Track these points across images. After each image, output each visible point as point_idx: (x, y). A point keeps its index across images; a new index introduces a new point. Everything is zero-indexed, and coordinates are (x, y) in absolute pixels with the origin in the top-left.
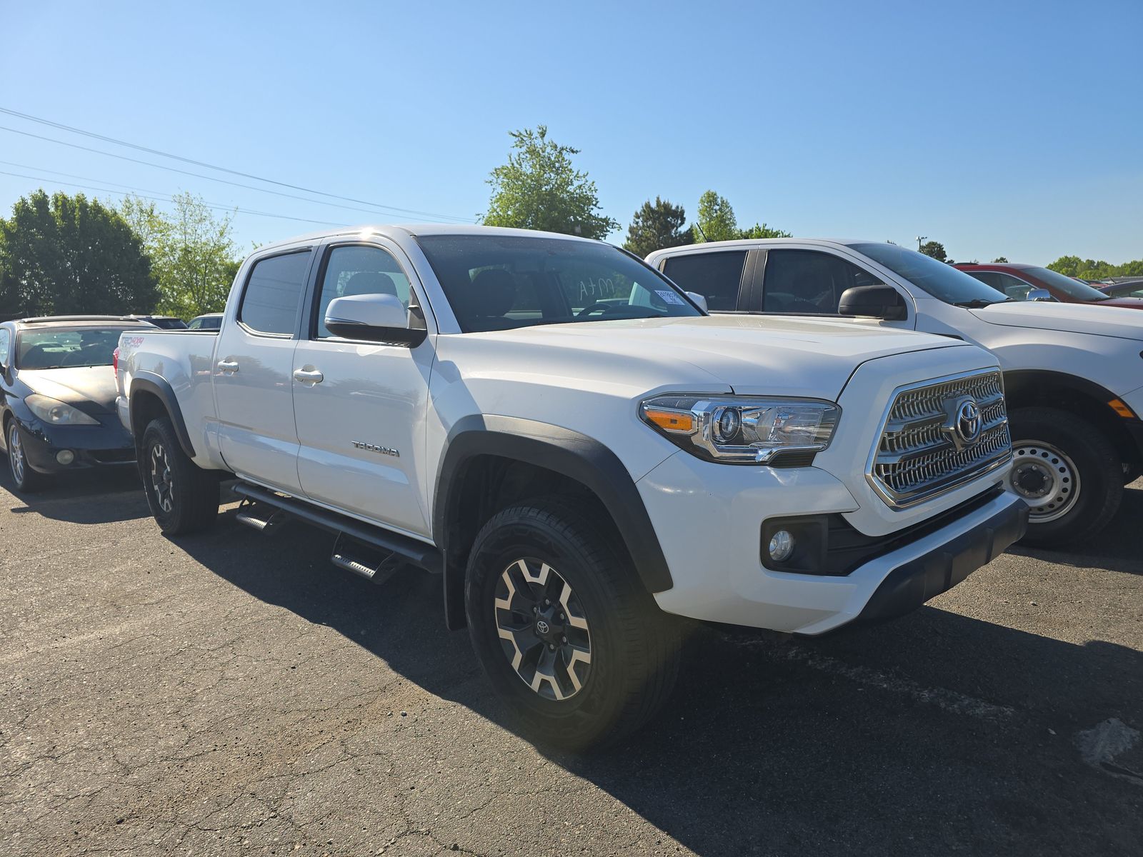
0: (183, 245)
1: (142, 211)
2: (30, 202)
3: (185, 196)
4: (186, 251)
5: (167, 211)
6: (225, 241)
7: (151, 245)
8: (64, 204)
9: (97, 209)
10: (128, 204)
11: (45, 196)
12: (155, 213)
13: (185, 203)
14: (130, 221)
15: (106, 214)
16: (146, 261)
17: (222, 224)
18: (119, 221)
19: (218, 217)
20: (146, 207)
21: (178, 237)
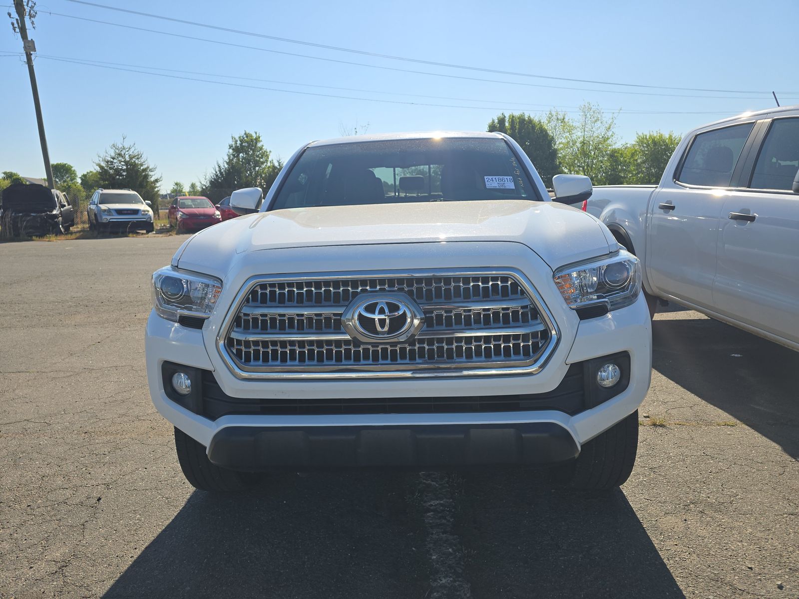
0: (581, 139)
1: (558, 119)
2: (496, 121)
3: (587, 105)
4: (583, 143)
5: (575, 118)
6: (610, 134)
7: (560, 142)
8: (513, 121)
9: (530, 121)
10: (550, 116)
11: (505, 117)
12: (566, 120)
13: (586, 110)
14: (549, 128)
15: (534, 124)
16: (554, 153)
17: (609, 122)
18: (542, 128)
19: (607, 118)
20: (560, 117)
21: (579, 134)
